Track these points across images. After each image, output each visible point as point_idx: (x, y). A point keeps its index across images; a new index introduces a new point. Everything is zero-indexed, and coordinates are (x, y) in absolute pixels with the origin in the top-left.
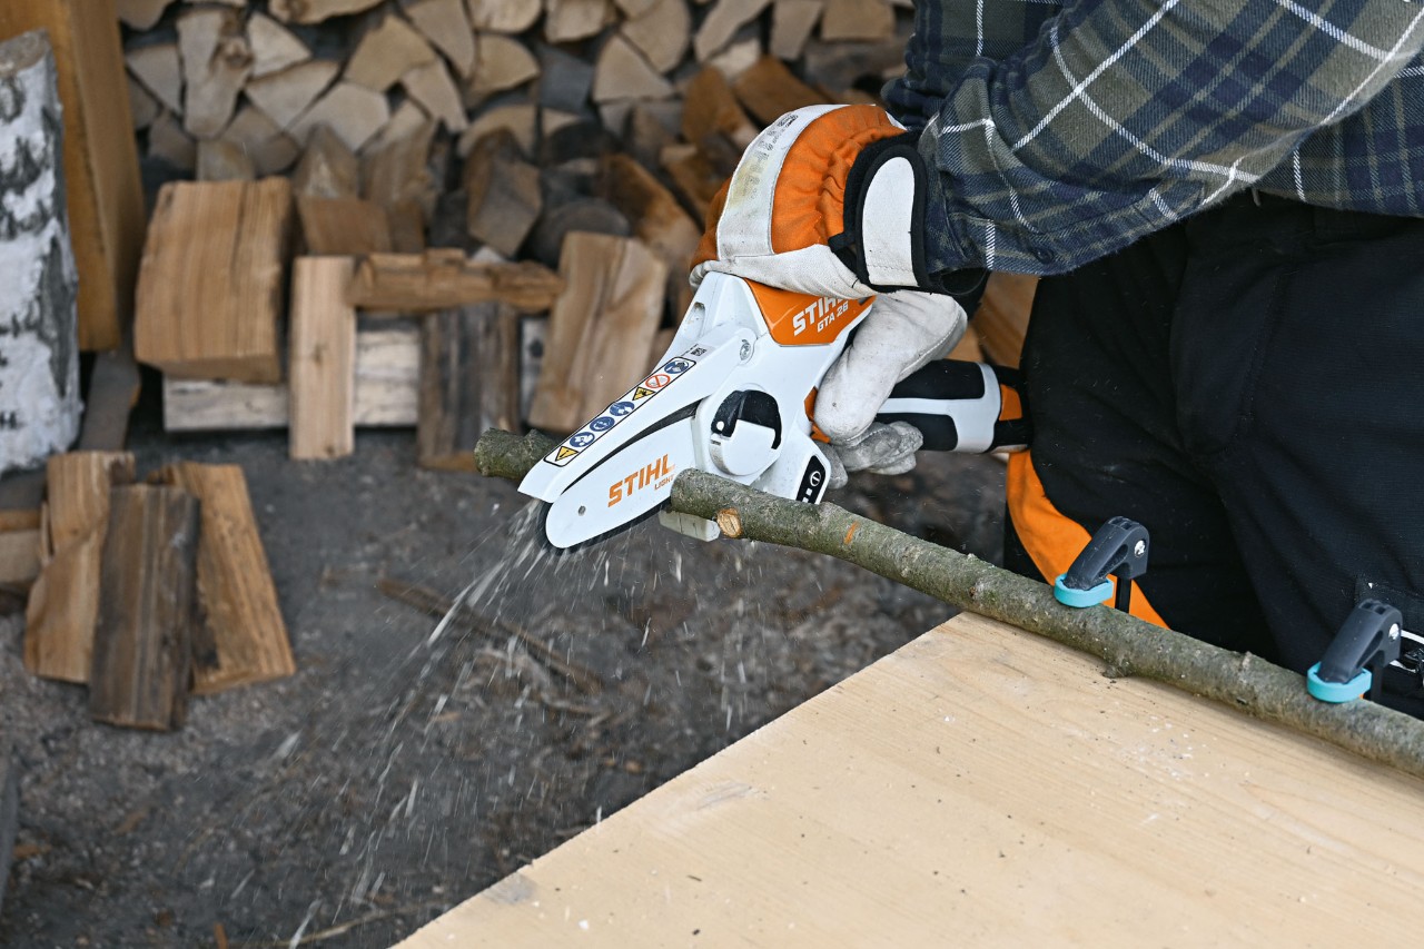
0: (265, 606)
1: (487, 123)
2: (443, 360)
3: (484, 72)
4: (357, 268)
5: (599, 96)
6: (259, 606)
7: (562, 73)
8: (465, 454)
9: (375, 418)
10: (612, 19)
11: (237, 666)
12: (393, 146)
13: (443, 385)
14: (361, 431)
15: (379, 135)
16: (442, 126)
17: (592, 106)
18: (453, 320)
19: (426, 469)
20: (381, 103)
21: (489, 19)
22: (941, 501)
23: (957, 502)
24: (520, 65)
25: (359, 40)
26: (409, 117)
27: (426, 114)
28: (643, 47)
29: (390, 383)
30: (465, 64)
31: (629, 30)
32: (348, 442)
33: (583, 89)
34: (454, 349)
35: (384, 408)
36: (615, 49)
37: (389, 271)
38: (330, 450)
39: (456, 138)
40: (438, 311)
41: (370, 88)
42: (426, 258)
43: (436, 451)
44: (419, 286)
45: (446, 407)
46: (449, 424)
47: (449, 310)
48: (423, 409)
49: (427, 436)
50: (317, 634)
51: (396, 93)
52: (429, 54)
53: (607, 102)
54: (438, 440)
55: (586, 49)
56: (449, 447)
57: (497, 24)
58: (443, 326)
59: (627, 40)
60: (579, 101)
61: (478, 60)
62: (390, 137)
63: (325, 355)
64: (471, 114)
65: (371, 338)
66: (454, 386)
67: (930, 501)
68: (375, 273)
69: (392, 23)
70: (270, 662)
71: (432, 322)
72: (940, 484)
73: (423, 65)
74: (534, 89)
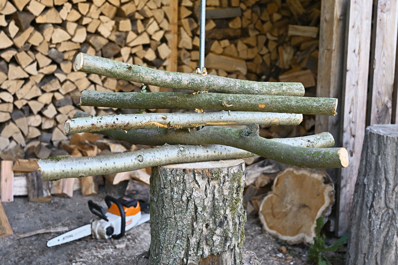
0: (6, 221)
1: (30, 145)
2: (33, 181)
3: (30, 134)
4: (14, 163)
5: (53, 139)
6: (5, 221)
7: (46, 136)
8: (40, 198)
9: (18, 194)
10: (55, 124)
11: (3, 231)
12: (10, 150)
13: (34, 185)
14: (15, 197)
15: (7, 148)
16: (21, 146)
17: (51, 142)
18: (34, 173)
19: (31, 202)
20: (8, 141)
21: (31, 124)
22: (142, 194)
23: (145, 194)
24: (37, 133)
25: (4, 126)
26: (13, 144)
27: (17, 143)
28: (62, 129)
29: (21, 187)
30: (26, 133)
31: (59, 126)
32: (12, 199)
33: (50, 138)
34: (35, 178)
35: (19, 192)
36: (56, 130)
37: (22, 162)
38: (9, 200)
39: (23, 148)
40: (31, 172)
41: (6, 137)
42: (29, 160)
43: (33, 198)
44: (28, 166)
45: (35, 189)
46: (36, 193)
47: (33, 172)
48: (28, 191)
49: (31, 196)
50: (17, 228)
51: (11, 139)
52: (19, 130)
53: (55, 141)
54: (34, 196)
55: (50, 131)
56: (36, 197)
57: (32, 125)
58: (32, 175)
59: (59, 128)
60: (49, 141)
61: (29, 132)
62: (9, 148)
63: (8, 181)
64: (27, 143)
65: (16, 178)
66: (36, 185)
67: (139, 195)
68: (19, 163)
69: (11, 124)
70: (9, 232)
71: (30, 174)
72: (141, 191)
73: (17, 133)
74: (39, 138)
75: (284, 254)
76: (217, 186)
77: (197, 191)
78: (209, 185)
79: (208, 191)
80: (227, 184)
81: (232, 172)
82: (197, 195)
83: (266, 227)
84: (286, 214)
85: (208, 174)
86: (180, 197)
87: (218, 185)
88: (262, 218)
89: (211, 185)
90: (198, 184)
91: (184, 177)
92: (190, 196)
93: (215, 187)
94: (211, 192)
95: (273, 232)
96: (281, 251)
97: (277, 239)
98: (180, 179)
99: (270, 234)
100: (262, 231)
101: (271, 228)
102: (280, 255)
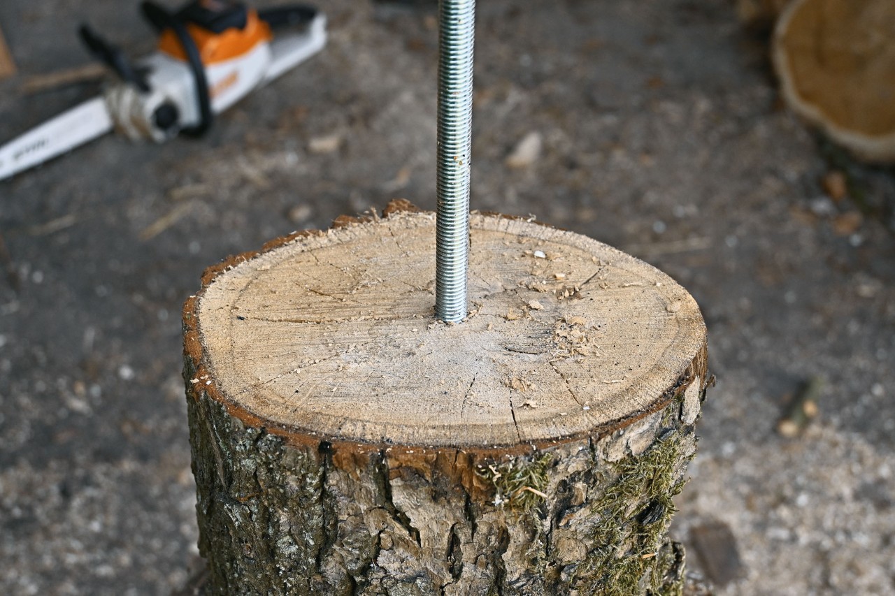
75: (836, 203)
76: (518, 534)
77: (400, 551)
78: (474, 527)
79: (467, 553)
80: (581, 519)
81: (617, 455)
82: (401, 570)
83: (790, 92)
84: (860, 62)
85: (466, 478)
86: (312, 561)
87: (525, 529)
88: (781, 59)
89: (483, 529)
90: (405, 521)
91: (324, 479)
92: (365, 571)
93: (505, 538)
94: (482, 558)
95: (812, 112)
96: (826, 191)
97: (819, 139)
98: (302, 488)
99: (799, 118)
100: (776, 105)
101: (806, 96)
102: (822, 206)
